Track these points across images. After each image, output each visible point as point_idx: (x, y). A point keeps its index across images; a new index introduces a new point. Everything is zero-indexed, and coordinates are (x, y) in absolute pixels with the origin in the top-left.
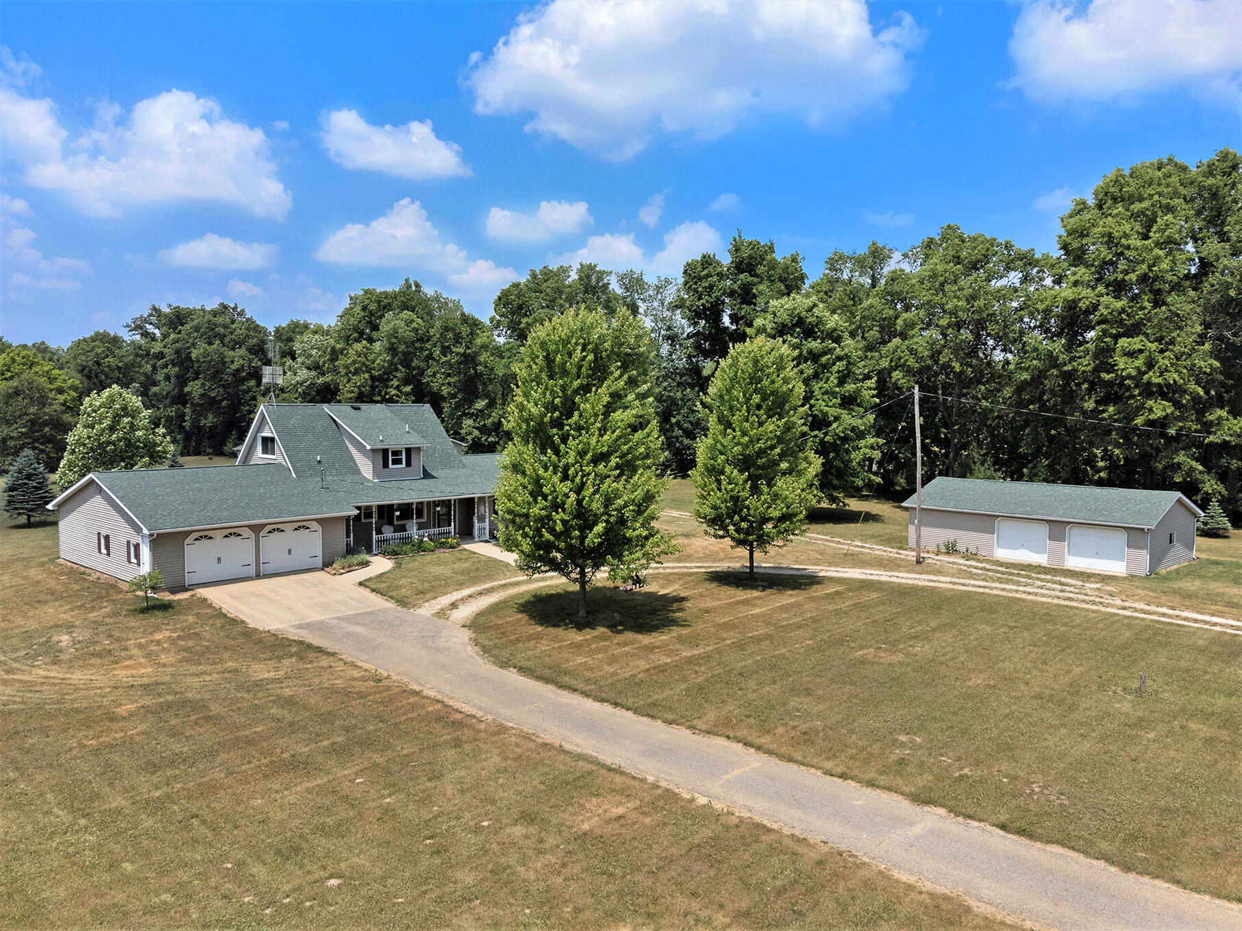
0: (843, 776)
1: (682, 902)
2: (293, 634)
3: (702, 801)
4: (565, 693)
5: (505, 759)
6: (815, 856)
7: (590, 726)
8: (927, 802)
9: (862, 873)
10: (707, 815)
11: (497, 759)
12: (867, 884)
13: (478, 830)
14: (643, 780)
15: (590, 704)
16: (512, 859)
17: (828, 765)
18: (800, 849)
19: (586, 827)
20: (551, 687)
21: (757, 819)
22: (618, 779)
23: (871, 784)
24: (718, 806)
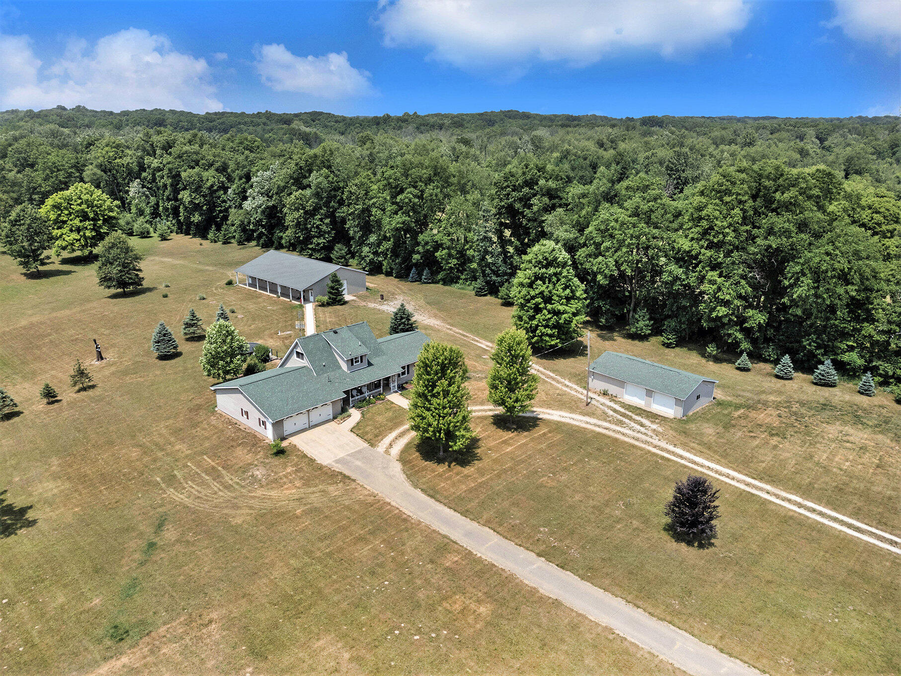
0: (520, 545)
1: (471, 589)
2: (338, 468)
3: (479, 555)
4: (437, 503)
5: (423, 537)
6: (506, 575)
7: (446, 521)
8: (540, 556)
9: (517, 581)
10: (479, 561)
11: (420, 537)
12: (517, 584)
13: (419, 566)
14: (463, 547)
15: (447, 510)
16: (429, 576)
17: (517, 541)
18: (503, 573)
19: (447, 565)
20: (433, 500)
21: (493, 562)
22: (456, 546)
23: (527, 549)
24: (484, 557)
